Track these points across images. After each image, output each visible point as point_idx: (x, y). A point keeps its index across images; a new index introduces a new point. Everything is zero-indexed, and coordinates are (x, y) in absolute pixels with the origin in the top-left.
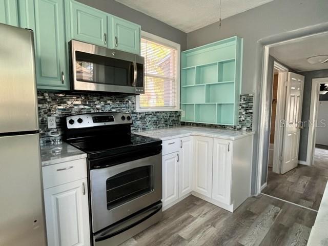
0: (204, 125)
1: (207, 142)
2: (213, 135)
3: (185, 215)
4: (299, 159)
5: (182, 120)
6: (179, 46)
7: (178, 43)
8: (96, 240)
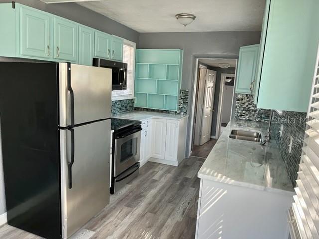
0: (153, 110)
1: (163, 122)
2: (167, 118)
3: (151, 171)
4: (211, 135)
5: (135, 106)
6: (134, 45)
7: (134, 42)
8: (116, 181)
